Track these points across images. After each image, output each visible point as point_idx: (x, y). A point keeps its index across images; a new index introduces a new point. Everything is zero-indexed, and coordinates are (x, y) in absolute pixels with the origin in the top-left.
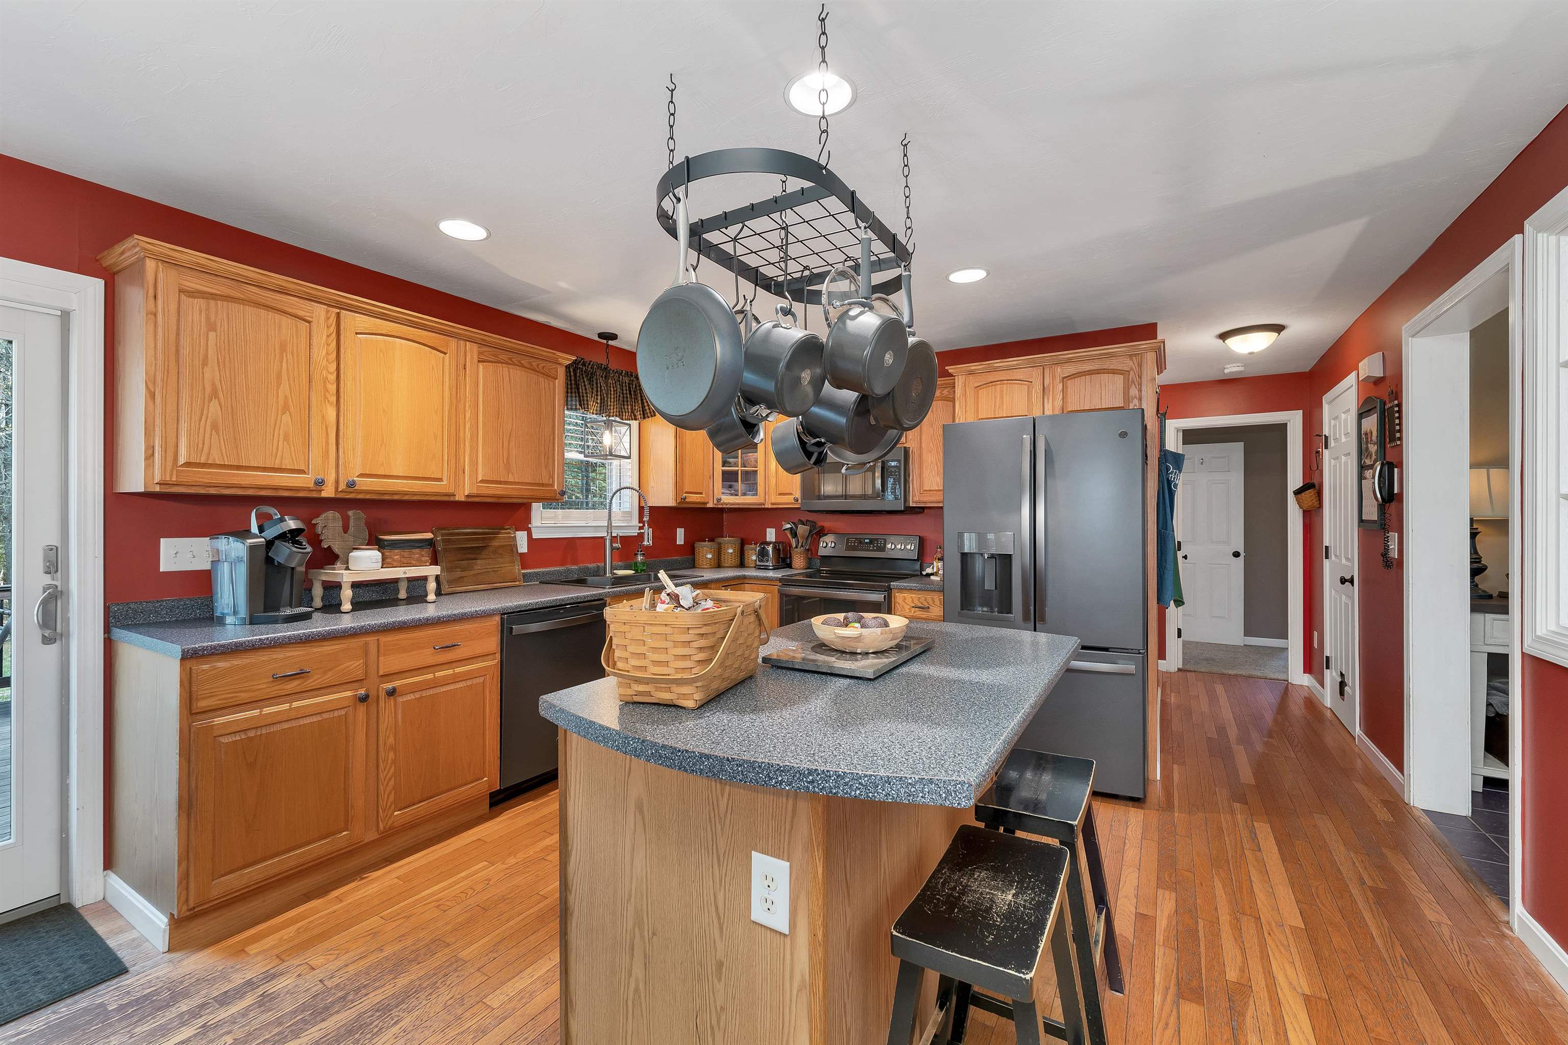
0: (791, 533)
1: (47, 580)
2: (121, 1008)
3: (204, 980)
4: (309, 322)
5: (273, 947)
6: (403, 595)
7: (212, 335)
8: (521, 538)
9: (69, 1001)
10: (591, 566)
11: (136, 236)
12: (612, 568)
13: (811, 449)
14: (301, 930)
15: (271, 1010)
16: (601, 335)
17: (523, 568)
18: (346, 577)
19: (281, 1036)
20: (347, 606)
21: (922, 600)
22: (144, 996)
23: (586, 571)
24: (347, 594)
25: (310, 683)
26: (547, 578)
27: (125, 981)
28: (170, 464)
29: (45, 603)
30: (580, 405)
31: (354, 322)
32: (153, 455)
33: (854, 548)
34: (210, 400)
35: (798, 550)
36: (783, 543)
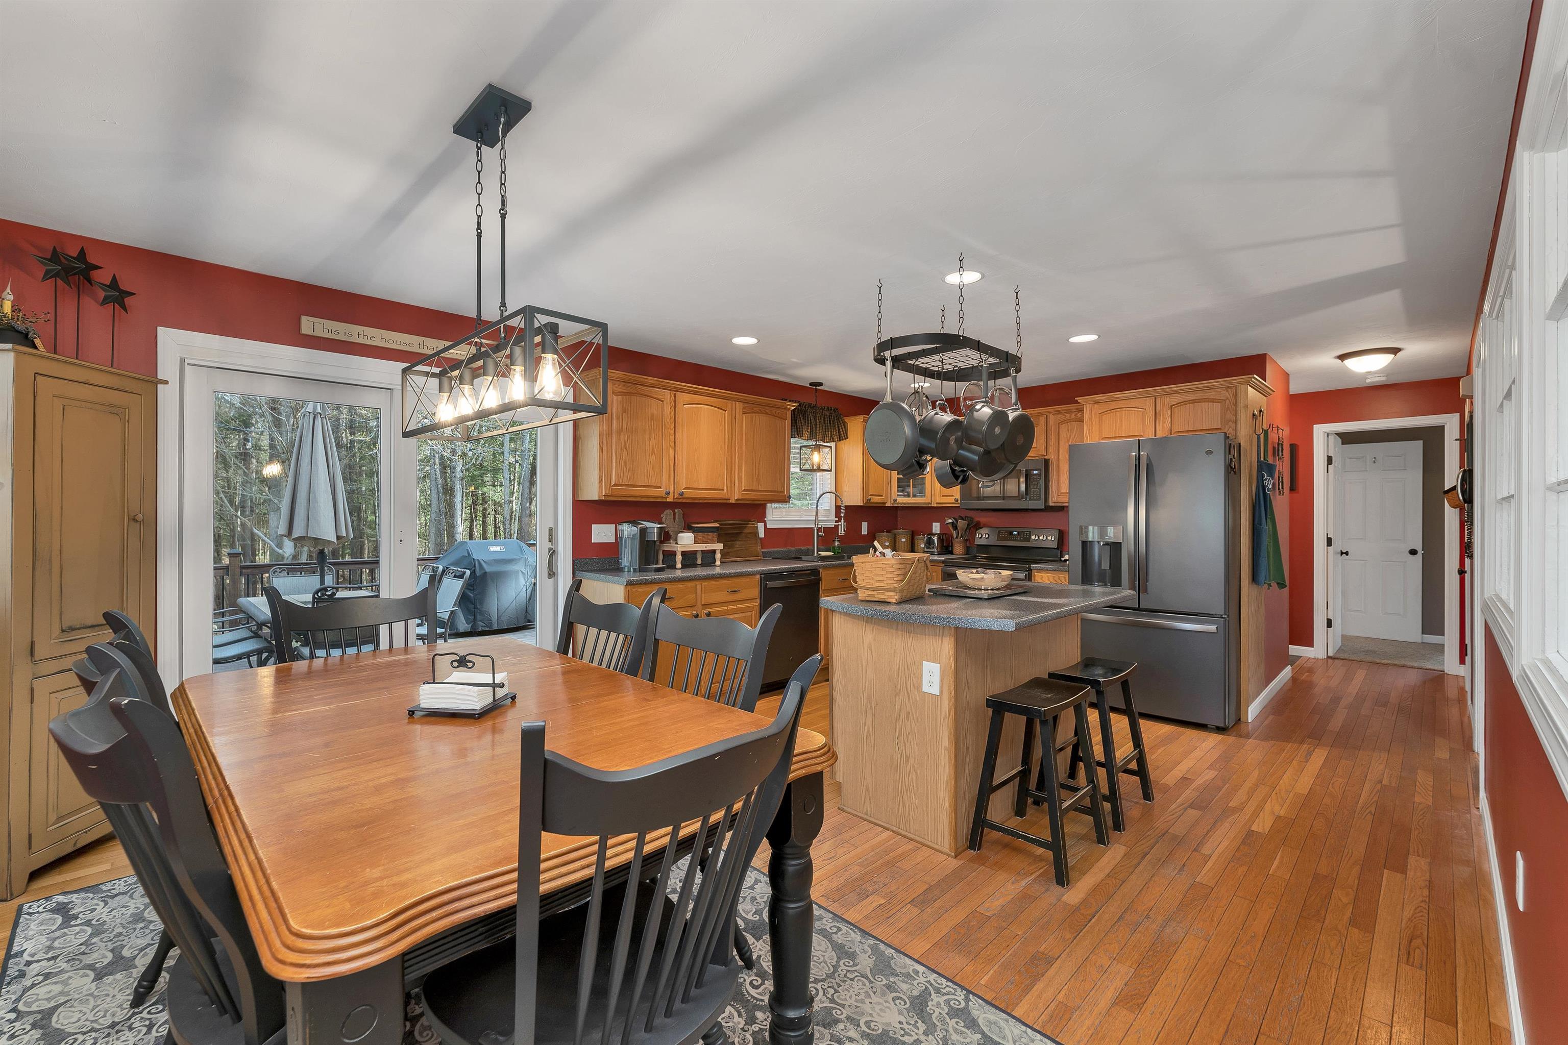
0: (953, 526)
1: (550, 544)
4: (663, 401)
6: (699, 562)
7: (624, 414)
8: (761, 526)
10: (803, 548)
12: (818, 551)
13: (958, 474)
16: (811, 384)
17: (762, 548)
18: (679, 549)
20: (679, 565)
21: (1056, 578)
23: (800, 551)
24: (679, 558)
25: (673, 604)
26: (776, 555)
28: (609, 485)
29: (549, 556)
30: (798, 435)
31: (682, 397)
32: (603, 479)
33: (1005, 539)
34: (624, 450)
35: (958, 540)
36: (946, 534)
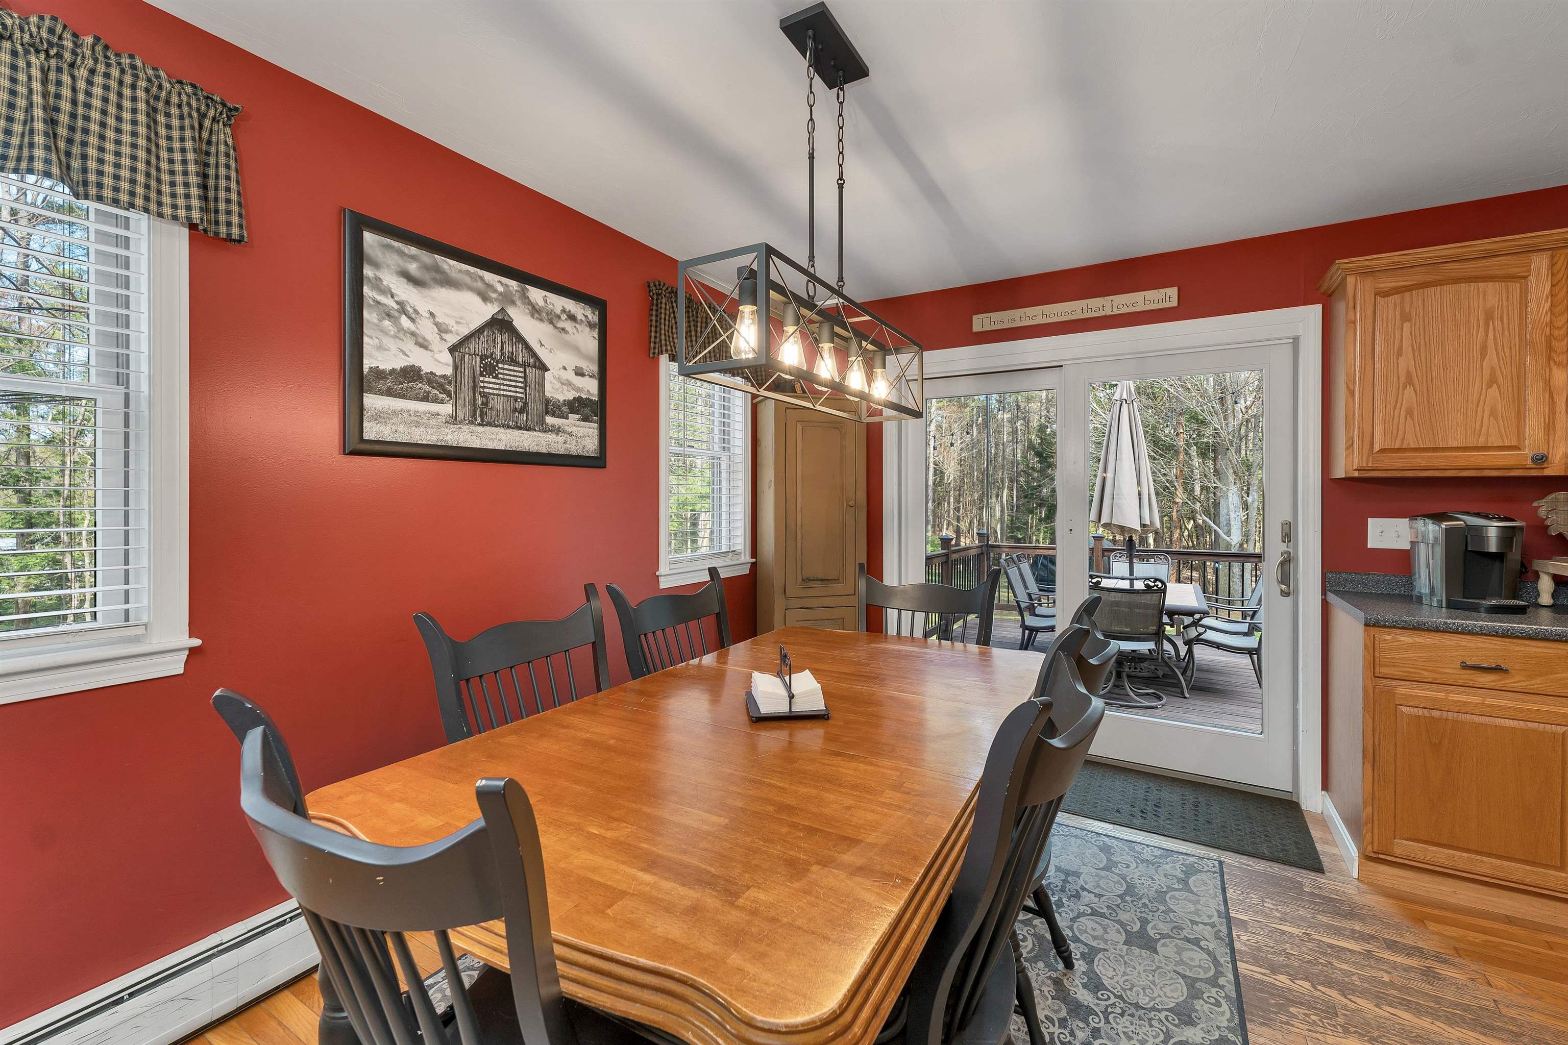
1: (1283, 547)
2: (1312, 894)
3: (1380, 919)
4: (1525, 277)
5: (1453, 938)
7: (1407, 326)
9: (1281, 866)
11: (1337, 262)
14: (1489, 944)
15: (1432, 985)
19: (1433, 1012)
22: (1331, 898)
25: (1509, 682)
27: (1321, 879)
28: (1366, 451)
29: (1282, 564)
32: (1352, 444)
34: (1405, 388)
